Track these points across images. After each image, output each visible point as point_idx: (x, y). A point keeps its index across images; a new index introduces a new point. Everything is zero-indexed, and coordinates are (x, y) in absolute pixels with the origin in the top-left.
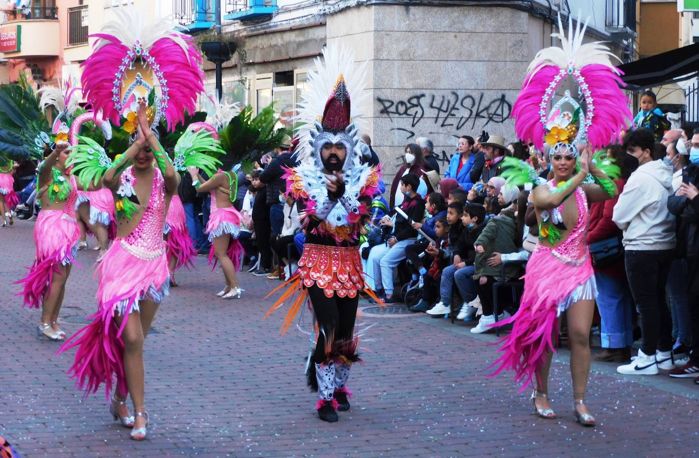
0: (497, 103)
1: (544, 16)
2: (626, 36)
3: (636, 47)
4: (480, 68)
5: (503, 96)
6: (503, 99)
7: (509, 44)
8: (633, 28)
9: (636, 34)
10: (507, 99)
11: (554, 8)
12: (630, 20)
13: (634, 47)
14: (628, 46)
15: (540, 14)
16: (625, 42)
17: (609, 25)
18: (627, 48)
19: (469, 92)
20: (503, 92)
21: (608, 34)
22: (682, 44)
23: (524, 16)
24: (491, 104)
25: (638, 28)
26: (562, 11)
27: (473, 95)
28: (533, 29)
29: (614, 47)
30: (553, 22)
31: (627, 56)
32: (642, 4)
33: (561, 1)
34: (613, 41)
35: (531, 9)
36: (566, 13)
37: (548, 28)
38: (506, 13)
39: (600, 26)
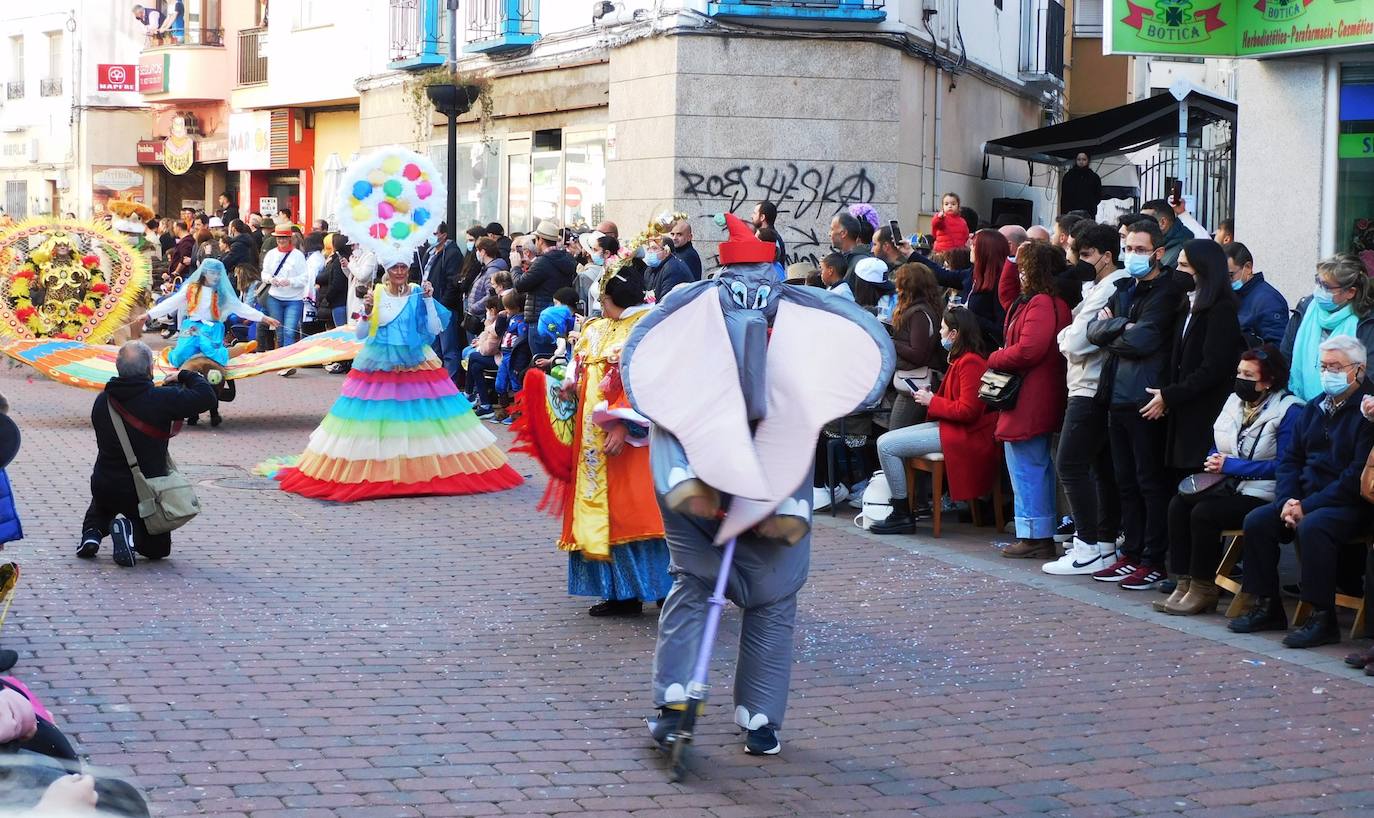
0: (854, 181)
1: (925, 55)
2: (1047, 86)
3: (1062, 103)
4: (831, 129)
5: (863, 171)
6: (862, 176)
7: (873, 96)
8: (1060, 76)
9: (1062, 84)
10: (867, 176)
11: (942, 45)
12: (1055, 63)
13: (1061, 102)
14: (1052, 101)
15: (919, 52)
16: (1048, 95)
17: (1024, 70)
18: (1049, 104)
19: (813, 165)
20: (863, 165)
21: (1022, 83)
22: (1132, 99)
23: (896, 54)
24: (845, 182)
25: (1066, 73)
26: (952, 50)
27: (819, 169)
28: (909, 75)
29: (1029, 103)
30: (938, 65)
31: (1049, 116)
32: (1074, 39)
33: (951, 34)
34: (1028, 94)
35: (905, 45)
36: (958, 52)
37: (930, 73)
38: (869, 51)
39: (1010, 72)
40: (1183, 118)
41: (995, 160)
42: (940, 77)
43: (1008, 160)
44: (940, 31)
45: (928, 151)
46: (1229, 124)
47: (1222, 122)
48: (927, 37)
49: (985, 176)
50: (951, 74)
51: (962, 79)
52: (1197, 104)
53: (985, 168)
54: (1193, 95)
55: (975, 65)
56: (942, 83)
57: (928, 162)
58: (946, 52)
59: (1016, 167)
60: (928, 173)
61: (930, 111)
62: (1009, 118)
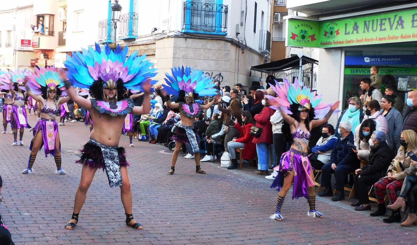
0: (218, 76)
1: (236, 44)
2: (266, 53)
3: (270, 58)
4: (212, 63)
5: (220, 74)
6: (220, 75)
7: (223, 54)
8: (269, 50)
9: (270, 53)
10: (221, 75)
11: (241, 42)
12: (268, 47)
13: (269, 57)
14: (267, 57)
15: (235, 44)
16: (266, 55)
17: (260, 49)
18: (266, 58)
19: (208, 72)
20: (220, 72)
21: (260, 52)
22: (286, 57)
23: (229, 44)
24: (215, 76)
25: (271, 50)
26: (243, 43)
27: (209, 73)
28: (232, 49)
29: (261, 57)
30: (240, 47)
31: (266, 61)
32: (272, 41)
33: (243, 39)
34: (261, 55)
35: (232, 42)
36: (245, 44)
37: (238, 49)
38: (223, 43)
39: (257, 49)
40: (301, 62)
41: (253, 71)
42: (240, 50)
43: (256, 71)
44: (240, 38)
45: (237, 69)
46: (311, 64)
47: (310, 64)
48: (237, 40)
49: (250, 76)
50: (243, 49)
51: (245, 51)
52: (304, 59)
53: (251, 74)
54: (303, 57)
55: (248, 47)
56: (241, 52)
57: (237, 72)
58: (242, 44)
59: (258, 73)
60: (236, 74)
61: (237, 59)
62: (256, 61)
